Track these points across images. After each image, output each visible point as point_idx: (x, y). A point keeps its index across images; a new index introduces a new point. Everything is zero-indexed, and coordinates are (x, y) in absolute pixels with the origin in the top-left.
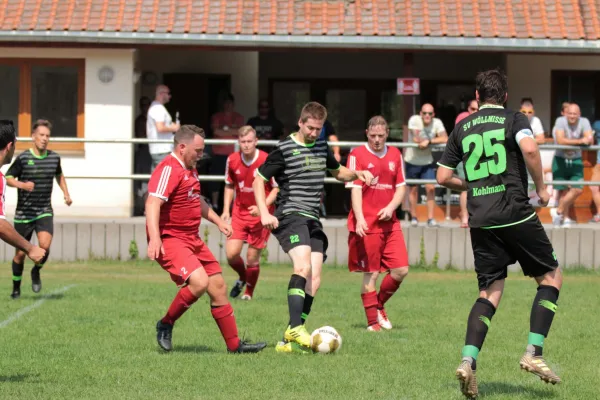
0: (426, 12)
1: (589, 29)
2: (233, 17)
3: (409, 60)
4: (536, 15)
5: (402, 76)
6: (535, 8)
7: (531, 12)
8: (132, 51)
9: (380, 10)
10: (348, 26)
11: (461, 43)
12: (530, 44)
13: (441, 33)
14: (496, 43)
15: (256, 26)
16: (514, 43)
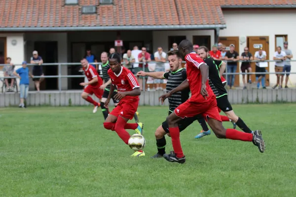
0: (124, 17)
1: (181, 21)
2: (58, 21)
3: (119, 34)
4: (162, 17)
5: (116, 39)
6: (162, 15)
7: (161, 16)
8: (23, 34)
9: (109, 17)
10: (97, 23)
11: (136, 27)
12: (160, 27)
13: (129, 24)
14: (149, 27)
15: (65, 24)
16: (155, 27)
